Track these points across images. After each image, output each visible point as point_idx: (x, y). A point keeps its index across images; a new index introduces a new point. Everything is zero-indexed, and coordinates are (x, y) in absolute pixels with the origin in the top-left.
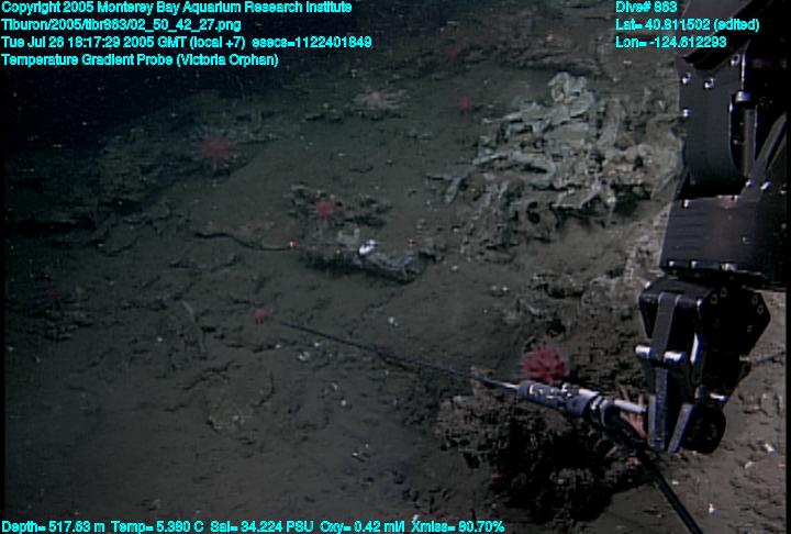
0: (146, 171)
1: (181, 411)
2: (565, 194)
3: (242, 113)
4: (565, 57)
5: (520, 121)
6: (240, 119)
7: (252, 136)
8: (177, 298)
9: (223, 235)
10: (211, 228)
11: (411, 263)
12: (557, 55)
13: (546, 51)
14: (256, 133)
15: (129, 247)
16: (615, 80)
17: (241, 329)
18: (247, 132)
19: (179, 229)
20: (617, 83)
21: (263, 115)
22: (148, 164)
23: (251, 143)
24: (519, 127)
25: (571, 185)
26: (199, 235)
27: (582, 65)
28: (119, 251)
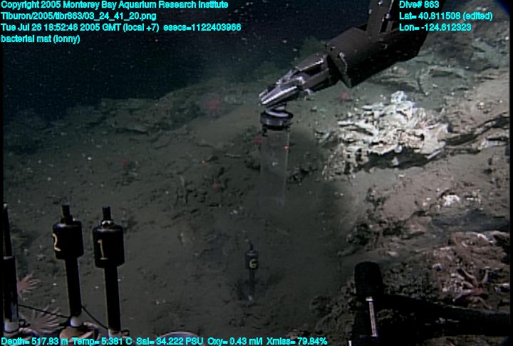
0: (181, 111)
1: (168, 229)
2: (377, 146)
3: (232, 89)
4: (401, 79)
5: (370, 110)
6: (231, 92)
7: (235, 101)
8: (179, 173)
9: (207, 146)
10: (203, 142)
11: (297, 174)
12: (397, 77)
13: (392, 75)
14: (238, 99)
15: (165, 146)
16: (427, 94)
17: (206, 193)
18: (233, 99)
19: (189, 141)
20: (427, 96)
21: (243, 92)
22: (182, 107)
23: (234, 104)
24: (369, 113)
25: (381, 142)
26: (197, 145)
27: (410, 84)
28: (160, 147)
